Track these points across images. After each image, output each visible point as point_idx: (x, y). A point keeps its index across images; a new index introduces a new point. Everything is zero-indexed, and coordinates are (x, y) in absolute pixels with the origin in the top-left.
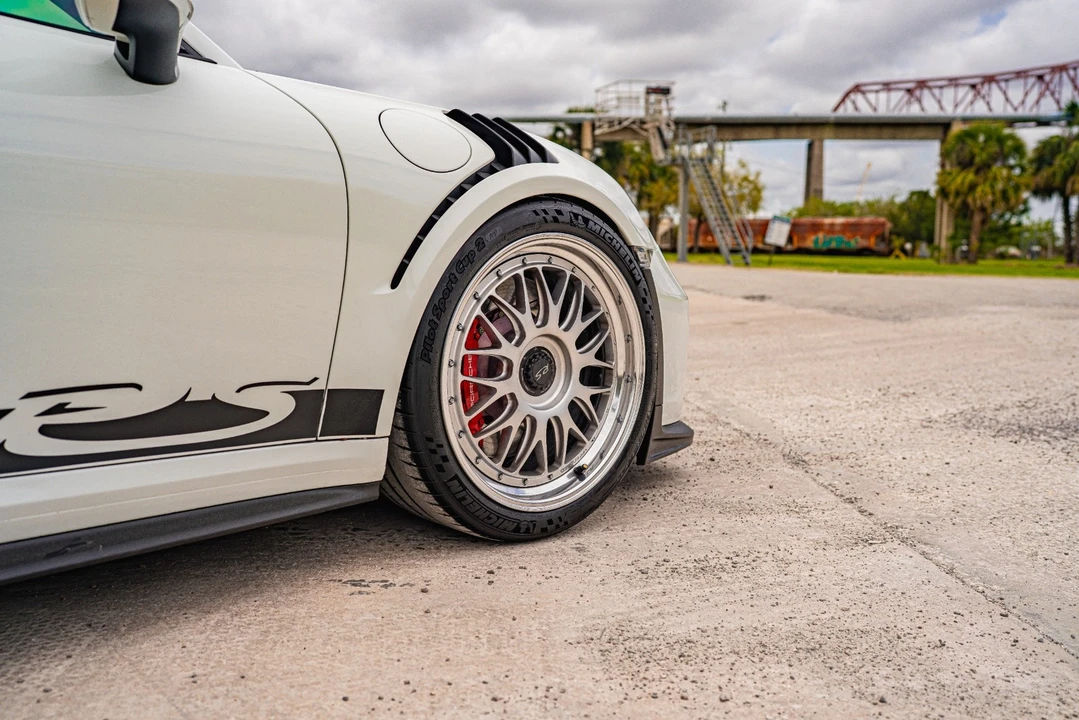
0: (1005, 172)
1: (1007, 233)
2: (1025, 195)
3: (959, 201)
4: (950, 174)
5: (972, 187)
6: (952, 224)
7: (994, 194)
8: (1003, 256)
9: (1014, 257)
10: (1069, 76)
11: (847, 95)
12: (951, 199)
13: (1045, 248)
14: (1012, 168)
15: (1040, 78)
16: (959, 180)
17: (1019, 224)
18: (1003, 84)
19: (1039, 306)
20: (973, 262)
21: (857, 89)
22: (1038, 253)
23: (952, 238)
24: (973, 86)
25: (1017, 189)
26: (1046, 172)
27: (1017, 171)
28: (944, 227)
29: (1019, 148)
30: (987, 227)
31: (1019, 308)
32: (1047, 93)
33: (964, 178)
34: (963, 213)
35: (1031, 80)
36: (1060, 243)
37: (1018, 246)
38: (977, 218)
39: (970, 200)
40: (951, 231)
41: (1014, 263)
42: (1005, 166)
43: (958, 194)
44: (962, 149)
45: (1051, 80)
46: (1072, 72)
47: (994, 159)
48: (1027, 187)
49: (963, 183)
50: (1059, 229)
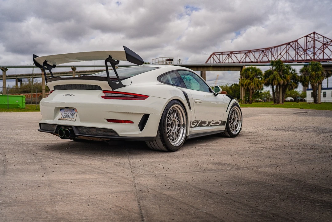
0: (257, 79)
1: (258, 95)
2: (263, 85)
3: (246, 87)
4: (244, 80)
5: (249, 83)
6: (245, 93)
7: (255, 85)
8: (257, 101)
9: (260, 101)
10: (270, 51)
11: (211, 56)
12: (244, 86)
13: (268, 99)
14: (259, 78)
15: (263, 51)
16: (246, 82)
17: (261, 92)
18: (253, 53)
19: (273, 114)
20: (251, 103)
21: (214, 54)
22: (266, 100)
23: (245, 97)
24: (245, 53)
25: (261, 84)
26: (267, 79)
27: (260, 79)
28: (243, 94)
29: (260, 73)
30: (253, 94)
31: (269, 114)
32: (265, 55)
33: (247, 81)
34: (247, 90)
35: (261, 52)
36: (272, 97)
37: (261, 99)
38: (251, 92)
39: (249, 87)
40: (244, 95)
41: (261, 103)
42: (257, 78)
43: (246, 85)
44: (246, 73)
45: (266, 52)
46: (271, 50)
47: (254, 76)
48: (263, 83)
49: (247, 83)
50: (271, 93)
